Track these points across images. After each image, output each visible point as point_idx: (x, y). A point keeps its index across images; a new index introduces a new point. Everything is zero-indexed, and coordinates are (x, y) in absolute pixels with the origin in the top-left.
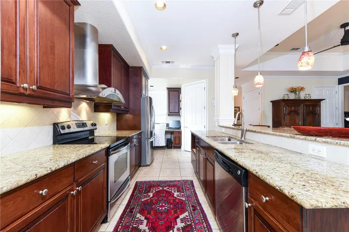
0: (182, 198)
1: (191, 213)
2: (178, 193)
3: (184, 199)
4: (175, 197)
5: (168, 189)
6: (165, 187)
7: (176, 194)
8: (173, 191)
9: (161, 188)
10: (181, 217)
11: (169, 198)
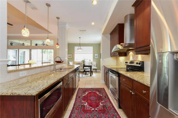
0: (83, 101)
1: (81, 95)
2: (85, 105)
3: (82, 101)
4: (87, 102)
5: (92, 109)
6: (93, 110)
7: (86, 104)
8: (88, 106)
9: (96, 109)
10: (86, 95)
11: (90, 102)
